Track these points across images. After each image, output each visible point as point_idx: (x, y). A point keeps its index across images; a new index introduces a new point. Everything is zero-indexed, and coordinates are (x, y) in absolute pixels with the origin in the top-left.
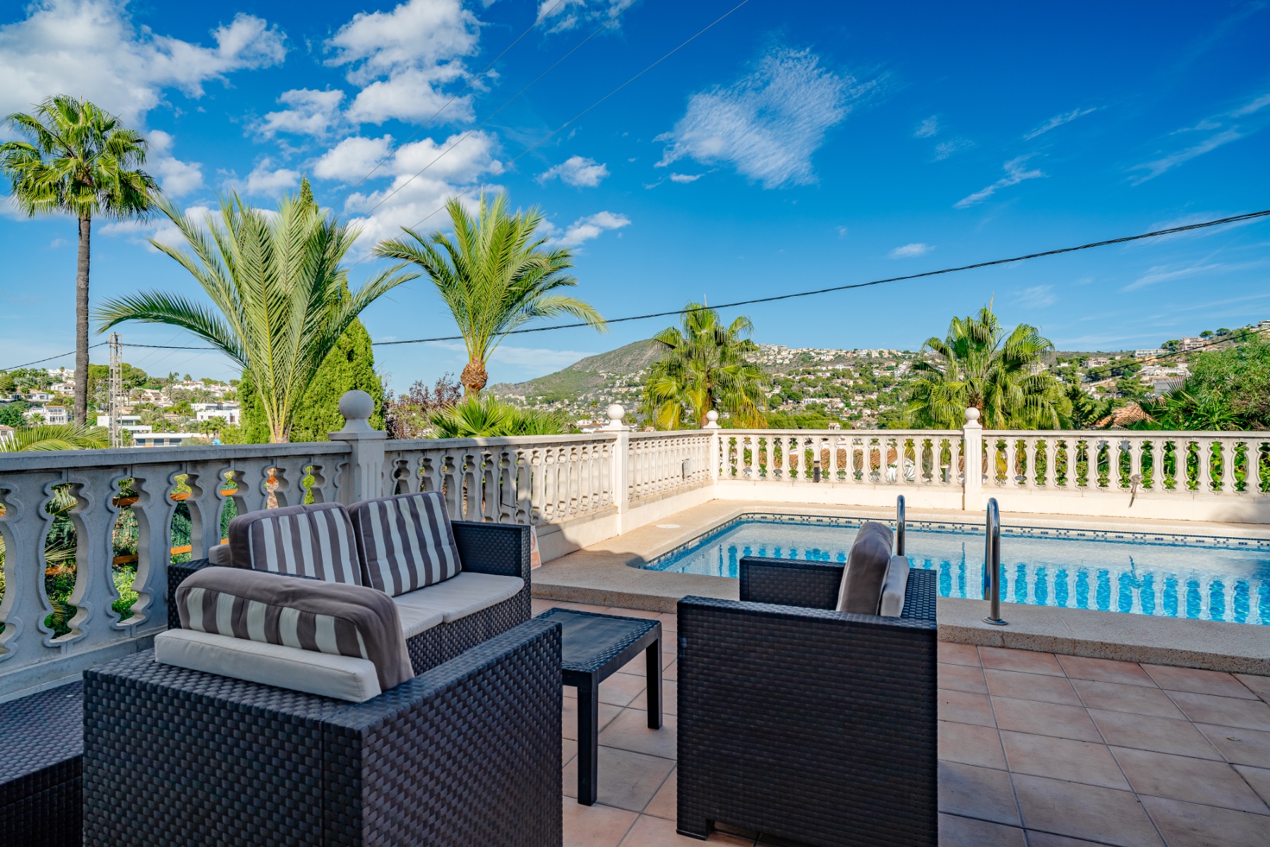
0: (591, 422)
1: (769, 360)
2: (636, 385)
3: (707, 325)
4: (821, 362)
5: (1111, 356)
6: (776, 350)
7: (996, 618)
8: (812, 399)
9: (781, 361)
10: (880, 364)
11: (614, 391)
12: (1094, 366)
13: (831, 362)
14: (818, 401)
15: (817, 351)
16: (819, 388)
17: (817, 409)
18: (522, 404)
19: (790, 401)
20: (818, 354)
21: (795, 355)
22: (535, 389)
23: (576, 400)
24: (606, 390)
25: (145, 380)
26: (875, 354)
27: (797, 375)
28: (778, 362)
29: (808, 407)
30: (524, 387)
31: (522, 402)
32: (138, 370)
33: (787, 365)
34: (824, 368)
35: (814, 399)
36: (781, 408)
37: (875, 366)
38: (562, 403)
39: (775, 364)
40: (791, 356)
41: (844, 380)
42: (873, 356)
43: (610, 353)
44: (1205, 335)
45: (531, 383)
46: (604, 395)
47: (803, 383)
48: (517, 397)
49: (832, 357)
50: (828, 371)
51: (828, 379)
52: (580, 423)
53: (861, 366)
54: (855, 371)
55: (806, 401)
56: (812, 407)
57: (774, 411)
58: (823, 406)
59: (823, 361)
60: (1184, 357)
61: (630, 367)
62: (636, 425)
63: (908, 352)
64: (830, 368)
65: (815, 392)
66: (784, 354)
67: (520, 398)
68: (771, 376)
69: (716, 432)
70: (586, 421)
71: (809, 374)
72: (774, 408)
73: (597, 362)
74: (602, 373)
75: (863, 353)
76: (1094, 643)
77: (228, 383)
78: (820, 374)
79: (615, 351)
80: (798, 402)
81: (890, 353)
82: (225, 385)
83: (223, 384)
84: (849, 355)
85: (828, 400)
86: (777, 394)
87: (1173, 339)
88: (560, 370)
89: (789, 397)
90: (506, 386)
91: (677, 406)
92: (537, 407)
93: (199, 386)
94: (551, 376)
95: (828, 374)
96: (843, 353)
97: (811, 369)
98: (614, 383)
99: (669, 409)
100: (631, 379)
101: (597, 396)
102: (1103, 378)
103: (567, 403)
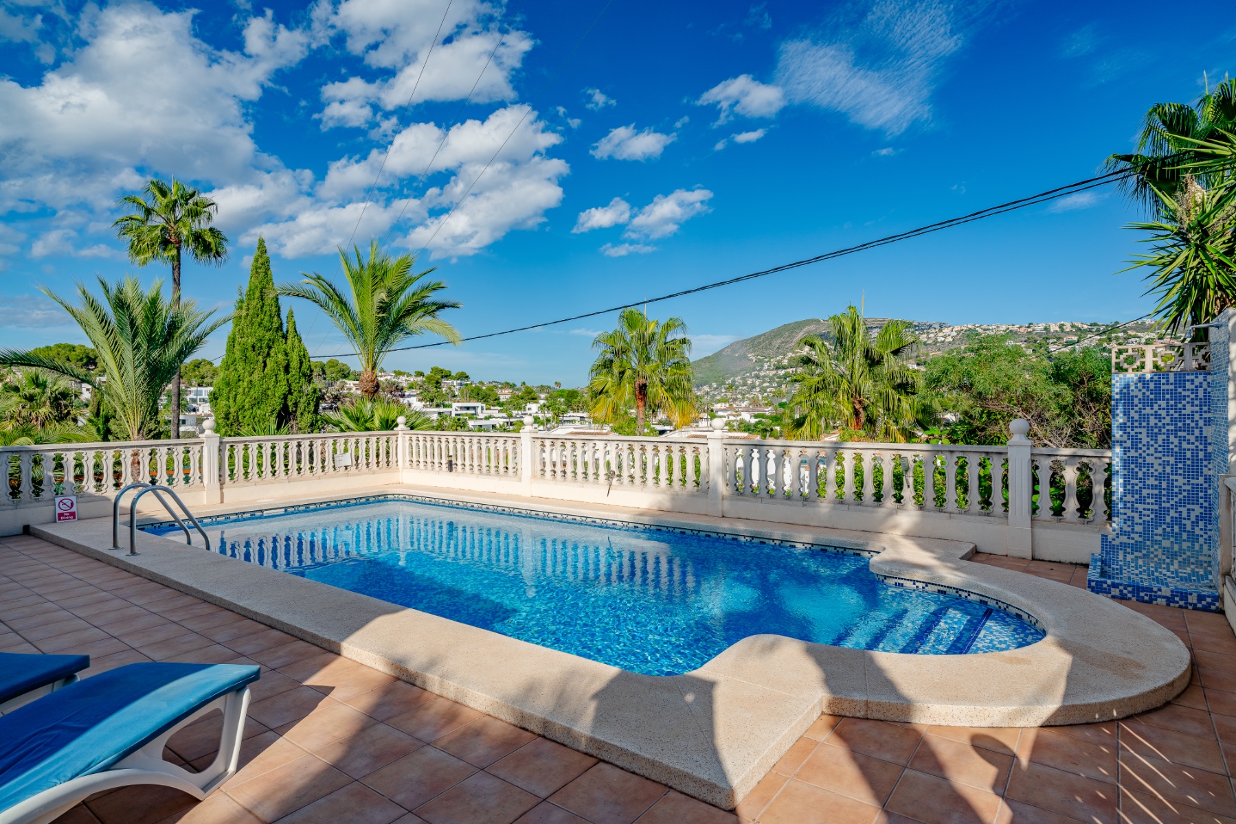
0: (727, 405)
1: (928, 338)
2: (784, 368)
6: (938, 327)
9: (943, 339)
10: (1059, 339)
11: (762, 374)
15: (985, 326)
20: (985, 330)
21: (959, 332)
23: (724, 383)
24: (753, 374)
25: (348, 373)
26: (1054, 328)
28: (939, 340)
32: (344, 365)
33: (950, 343)
37: (1051, 341)
38: (710, 387)
39: (936, 342)
40: (954, 334)
42: (1052, 331)
43: (759, 337)
46: (752, 378)
49: (1002, 333)
52: (718, 406)
53: (1035, 342)
54: (1028, 348)
61: (781, 350)
62: (770, 408)
63: (1095, 324)
66: (946, 331)
70: (723, 405)
73: (746, 346)
74: (751, 356)
75: (1039, 328)
77: (414, 374)
79: (764, 334)
81: (1073, 326)
82: (411, 375)
83: (409, 375)
84: (1022, 330)
88: (710, 354)
91: (608, 400)
93: (389, 377)
94: (701, 360)
96: (1015, 328)
98: (762, 366)
99: (602, 403)
100: (779, 362)
101: (744, 379)
103: (715, 386)
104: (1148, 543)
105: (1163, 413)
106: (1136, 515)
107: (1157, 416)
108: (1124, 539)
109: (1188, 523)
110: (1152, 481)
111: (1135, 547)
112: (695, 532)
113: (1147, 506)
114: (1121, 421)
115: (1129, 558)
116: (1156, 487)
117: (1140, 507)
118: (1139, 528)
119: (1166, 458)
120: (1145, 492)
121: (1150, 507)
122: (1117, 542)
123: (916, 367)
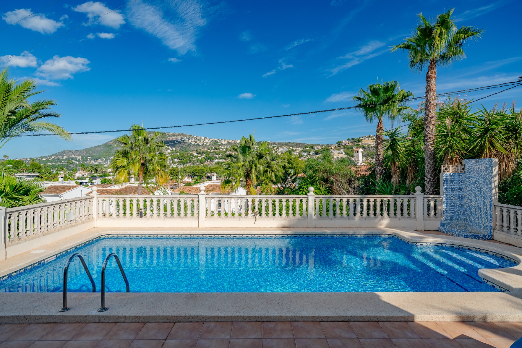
1: (200, 143)
3: (142, 134)
4: (222, 145)
5: (322, 146)
6: (204, 139)
7: (104, 308)
8: (218, 160)
9: (206, 144)
12: (317, 149)
13: (226, 145)
14: (220, 161)
15: (220, 140)
16: (221, 155)
17: (220, 164)
18: (79, 160)
19: (209, 161)
20: (220, 141)
22: (87, 153)
27: (212, 150)
28: (204, 144)
29: (216, 163)
30: (81, 152)
31: (79, 159)
33: (208, 145)
34: (223, 147)
35: (219, 160)
36: (205, 163)
38: (102, 160)
39: (203, 145)
40: (210, 142)
41: (231, 152)
44: (348, 140)
45: (85, 150)
47: (214, 153)
48: (77, 157)
49: (226, 143)
50: (224, 148)
51: (224, 152)
55: (216, 161)
56: (218, 163)
57: (202, 165)
58: (222, 163)
59: (223, 144)
60: (342, 147)
64: (225, 147)
65: (219, 157)
66: (207, 140)
67: (78, 157)
68: (201, 150)
69: (96, 197)
71: (217, 149)
72: (202, 163)
76: (132, 317)
78: (221, 150)
80: (212, 161)
84: (233, 142)
85: (224, 160)
86: (203, 158)
87: (339, 141)
88: (101, 144)
89: (208, 159)
90: (71, 151)
91: (126, 171)
92: (88, 162)
95: (224, 150)
96: (230, 141)
97: (218, 147)
99: (122, 173)
102: (319, 154)
104: (451, 222)
105: (455, 184)
106: (449, 214)
107: (454, 185)
108: (446, 222)
109: (460, 215)
110: (452, 204)
111: (449, 223)
112: (314, 236)
113: (451, 212)
114: (445, 187)
115: (447, 227)
116: (454, 206)
117: (450, 212)
118: (449, 218)
119: (455, 198)
120: (451, 207)
121: (452, 212)
122: (444, 223)
123: (196, 155)
